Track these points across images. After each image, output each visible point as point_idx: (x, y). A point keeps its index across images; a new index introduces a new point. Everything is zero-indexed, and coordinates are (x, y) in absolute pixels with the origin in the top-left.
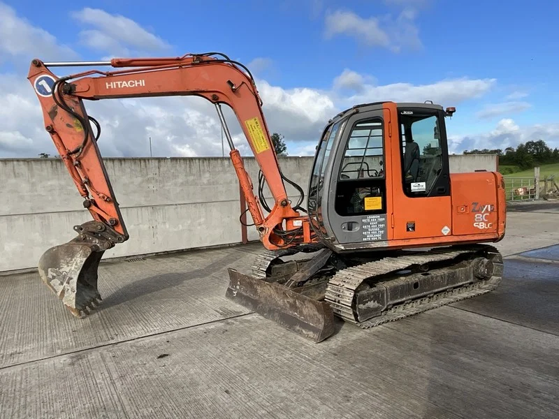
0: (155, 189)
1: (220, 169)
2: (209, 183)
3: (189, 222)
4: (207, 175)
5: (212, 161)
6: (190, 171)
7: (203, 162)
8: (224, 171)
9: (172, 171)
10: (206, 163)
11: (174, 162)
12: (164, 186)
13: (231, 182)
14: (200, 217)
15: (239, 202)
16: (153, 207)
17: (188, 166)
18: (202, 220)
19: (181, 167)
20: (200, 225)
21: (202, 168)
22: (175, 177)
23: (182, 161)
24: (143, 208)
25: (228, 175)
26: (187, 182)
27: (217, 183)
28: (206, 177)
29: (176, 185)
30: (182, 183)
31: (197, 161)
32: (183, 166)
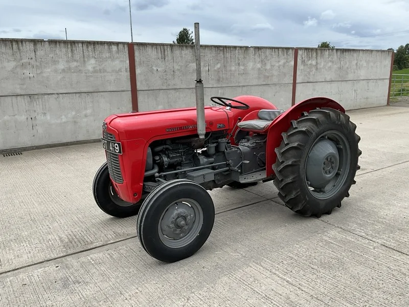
0: (31, 75)
1: (108, 55)
2: (95, 71)
3: (74, 113)
4: (93, 61)
5: (97, 46)
6: (72, 56)
7: (87, 47)
8: (112, 58)
9: (51, 55)
10: (91, 48)
11: (53, 46)
12: (41, 73)
13: (120, 70)
14: (86, 109)
15: (130, 92)
16: (30, 96)
17: (69, 50)
18: (89, 111)
19: (61, 51)
20: (86, 116)
21: (86, 53)
22: (55, 62)
23: (62, 45)
24: (19, 97)
25: (117, 62)
26: (70, 69)
27: (105, 71)
28: (91, 64)
29: (56, 71)
30: (63, 70)
31: (80, 45)
32: (64, 50)
